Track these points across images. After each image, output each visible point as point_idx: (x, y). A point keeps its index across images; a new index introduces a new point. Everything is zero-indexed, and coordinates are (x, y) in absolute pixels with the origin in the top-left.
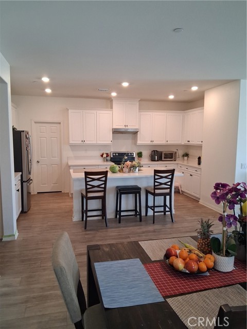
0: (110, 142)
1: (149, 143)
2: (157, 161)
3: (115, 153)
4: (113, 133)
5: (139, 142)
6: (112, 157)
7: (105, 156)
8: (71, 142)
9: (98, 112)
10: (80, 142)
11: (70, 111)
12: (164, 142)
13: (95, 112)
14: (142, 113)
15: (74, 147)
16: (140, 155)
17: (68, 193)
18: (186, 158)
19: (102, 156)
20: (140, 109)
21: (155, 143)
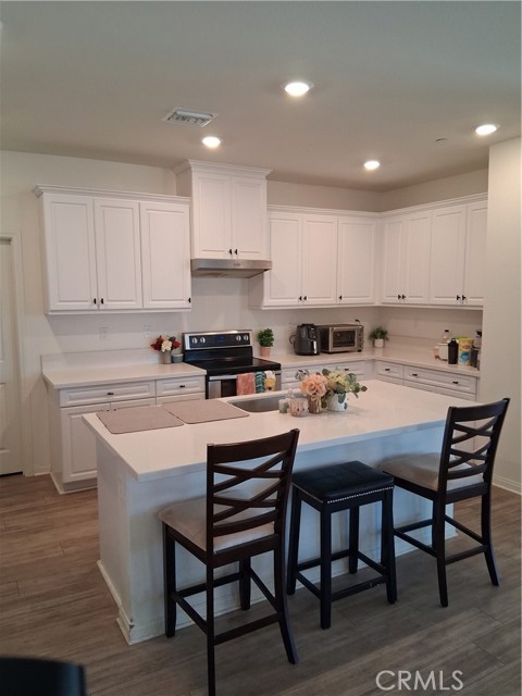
0: (186, 304)
1: (294, 302)
2: (318, 354)
3: (199, 338)
4: (193, 275)
5: (270, 301)
6: (188, 347)
7: (167, 346)
8: (55, 305)
9: (146, 204)
10: (88, 305)
11: (47, 197)
12: (331, 301)
13: (134, 203)
14: (275, 214)
15: (62, 322)
16: (266, 339)
17: (47, 478)
18: (379, 342)
19: (157, 346)
20: (270, 201)
21: (311, 302)
